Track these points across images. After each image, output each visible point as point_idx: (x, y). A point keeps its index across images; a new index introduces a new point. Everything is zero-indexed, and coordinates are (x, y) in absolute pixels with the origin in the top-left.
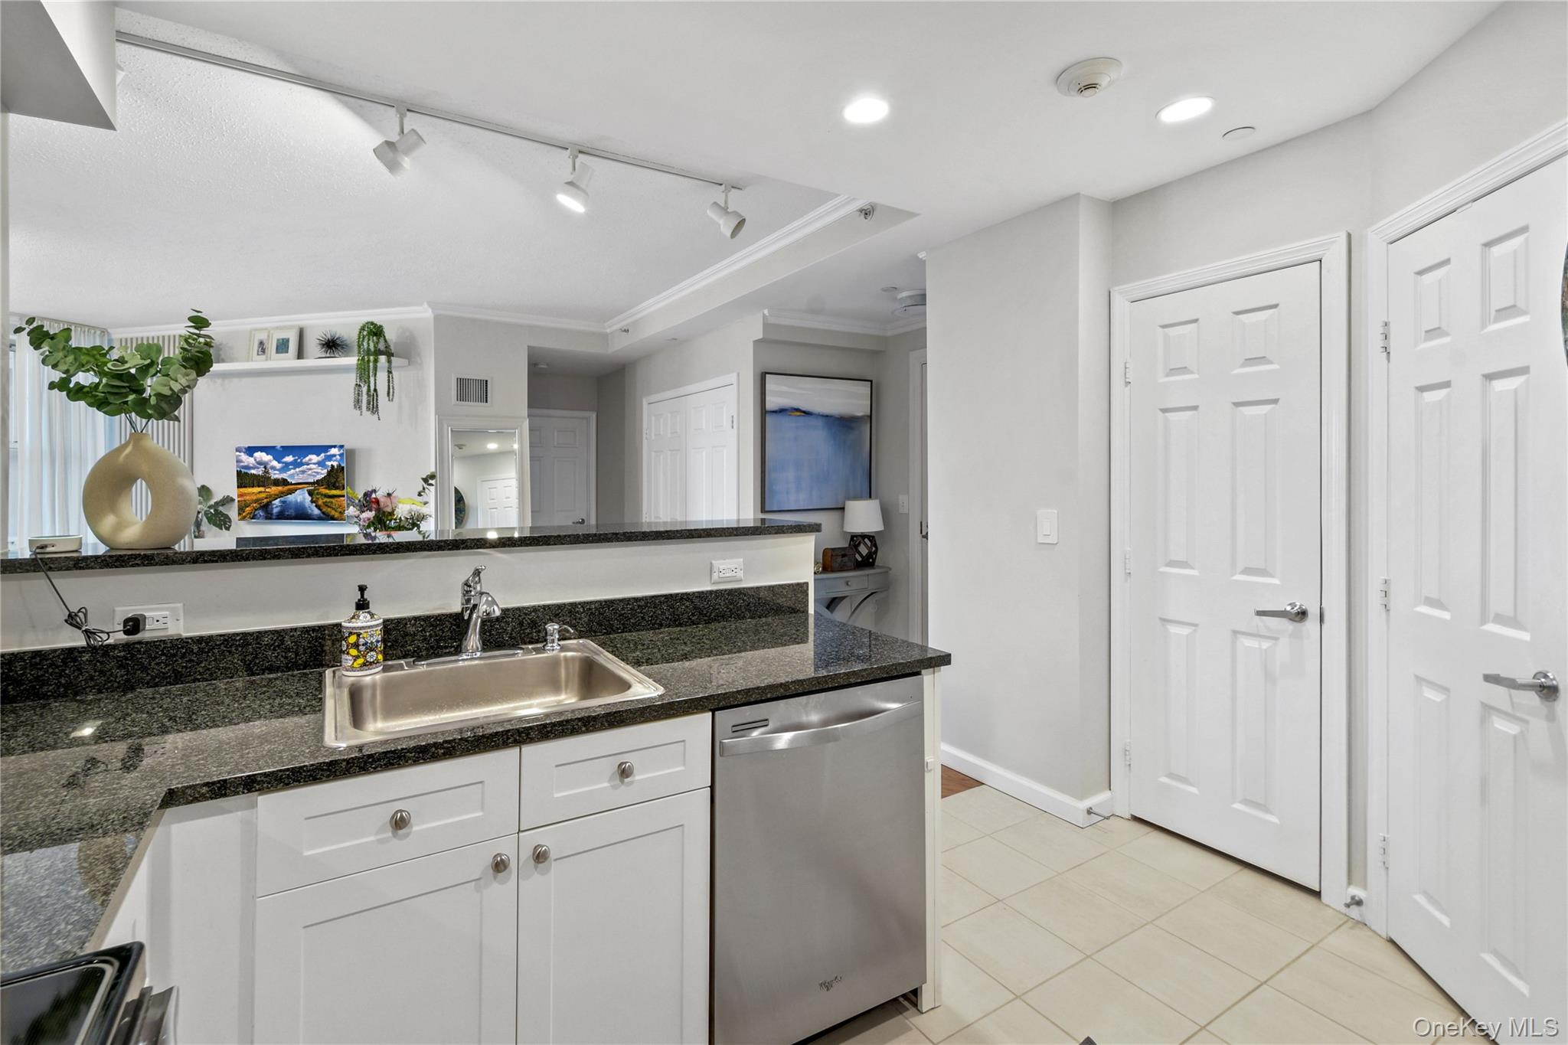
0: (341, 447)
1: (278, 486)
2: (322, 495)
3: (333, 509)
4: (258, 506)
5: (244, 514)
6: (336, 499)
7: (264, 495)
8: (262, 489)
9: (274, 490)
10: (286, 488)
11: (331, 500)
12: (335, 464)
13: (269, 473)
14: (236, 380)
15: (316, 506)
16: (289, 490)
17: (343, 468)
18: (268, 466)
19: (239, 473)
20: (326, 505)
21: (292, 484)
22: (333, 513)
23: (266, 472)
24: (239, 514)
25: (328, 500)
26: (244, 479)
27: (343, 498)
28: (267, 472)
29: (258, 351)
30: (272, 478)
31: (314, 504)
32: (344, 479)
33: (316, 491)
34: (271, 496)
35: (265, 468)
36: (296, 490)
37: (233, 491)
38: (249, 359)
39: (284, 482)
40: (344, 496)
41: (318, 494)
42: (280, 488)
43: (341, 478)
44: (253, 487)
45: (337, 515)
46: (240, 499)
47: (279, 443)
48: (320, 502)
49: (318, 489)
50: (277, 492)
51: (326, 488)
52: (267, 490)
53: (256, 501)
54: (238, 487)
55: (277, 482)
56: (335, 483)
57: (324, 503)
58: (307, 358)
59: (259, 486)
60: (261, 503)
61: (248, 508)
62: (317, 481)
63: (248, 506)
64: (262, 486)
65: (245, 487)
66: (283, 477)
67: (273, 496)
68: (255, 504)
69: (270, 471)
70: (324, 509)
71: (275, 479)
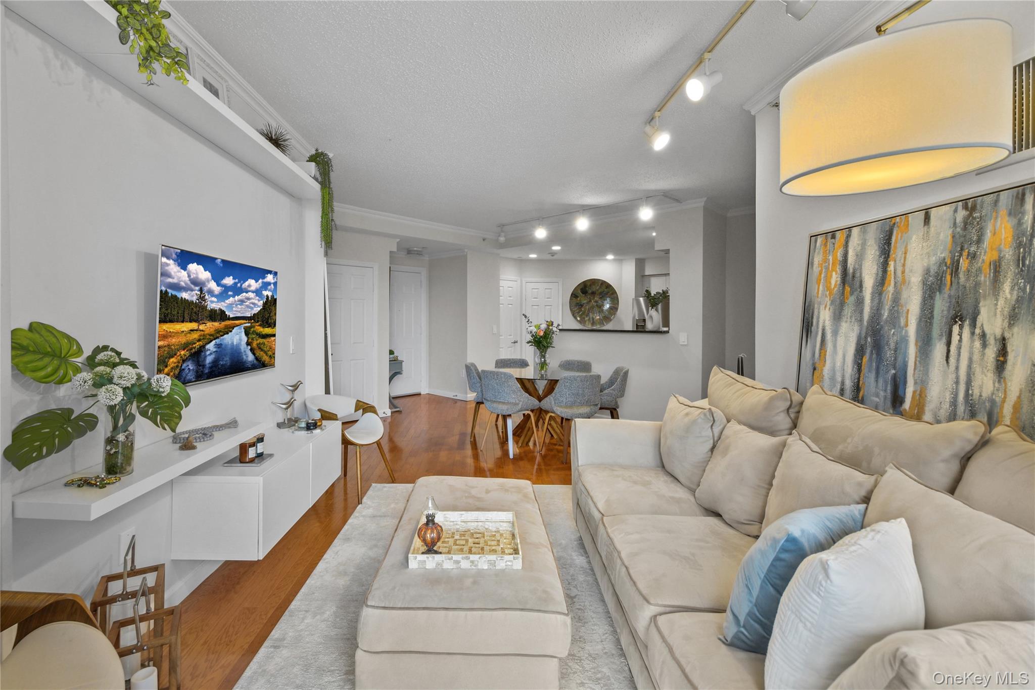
0: (276, 273)
1: (215, 321)
2: (258, 334)
3: (266, 351)
4: (188, 354)
5: (167, 371)
6: (269, 339)
7: (195, 336)
8: (194, 325)
9: (210, 327)
10: (224, 323)
11: (266, 340)
12: (271, 295)
13: (204, 301)
15: (251, 349)
16: (224, 327)
17: (276, 300)
18: (205, 289)
19: (163, 296)
20: (261, 347)
21: (228, 319)
22: (266, 356)
23: (202, 298)
24: (159, 370)
25: (262, 340)
26: (171, 308)
27: (274, 338)
30: (208, 308)
31: (249, 347)
32: (276, 314)
33: (252, 329)
34: (204, 337)
35: (201, 290)
36: (234, 328)
39: (220, 316)
40: (275, 335)
41: (254, 332)
42: (216, 324)
43: (273, 313)
44: (183, 322)
45: (268, 358)
46: (162, 344)
47: (220, 254)
48: (255, 343)
49: (254, 327)
50: (212, 331)
51: (261, 325)
52: (202, 327)
53: (185, 346)
54: (160, 322)
56: (268, 319)
57: (257, 345)
59: (192, 321)
60: (191, 349)
61: (172, 360)
62: (254, 314)
63: (173, 357)
64: (195, 321)
65: (171, 321)
66: (221, 308)
67: (208, 337)
68: (183, 353)
69: (207, 297)
70: (259, 353)
71: (212, 310)
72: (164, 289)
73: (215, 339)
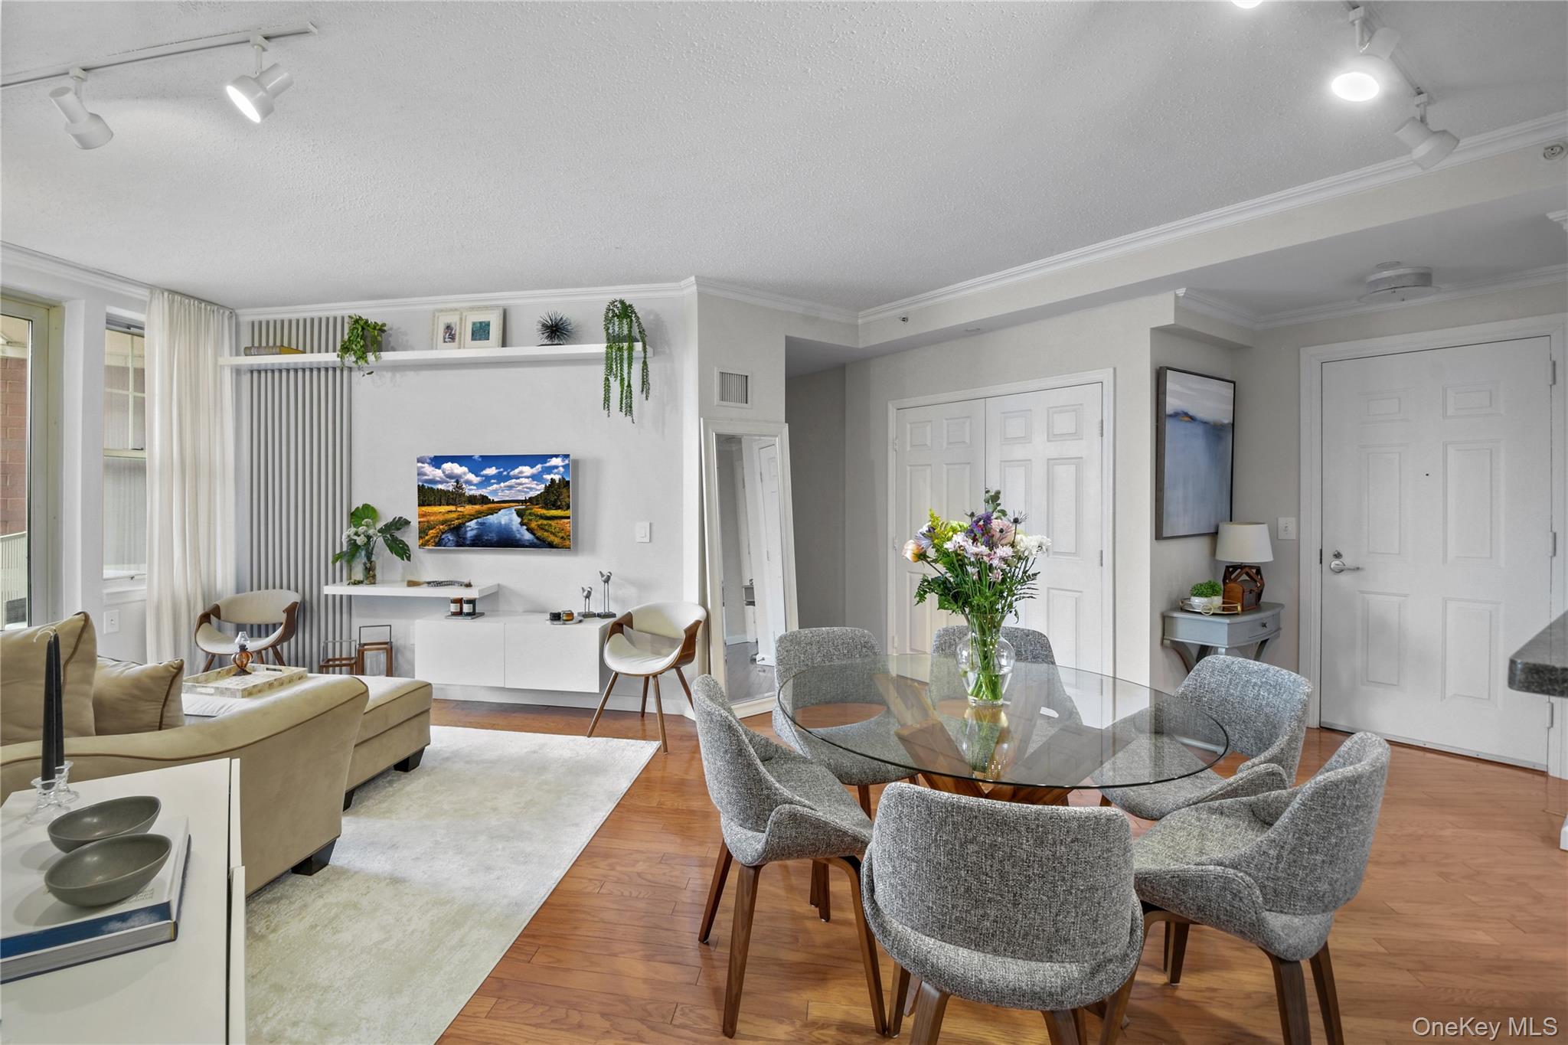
0: (567, 456)
1: (475, 504)
2: (537, 516)
3: (552, 533)
4: (446, 528)
5: (427, 538)
6: (556, 521)
7: (454, 515)
8: (452, 508)
9: (469, 509)
10: (485, 507)
11: (550, 522)
12: (557, 478)
13: (462, 489)
14: (411, 374)
15: (528, 530)
16: (489, 509)
17: (568, 482)
18: (462, 480)
19: (421, 489)
20: (542, 529)
21: (493, 502)
22: (552, 538)
23: (459, 486)
24: (420, 538)
25: (545, 522)
26: (427, 495)
27: (566, 521)
28: (461, 488)
29: (444, 338)
30: (467, 494)
31: (525, 527)
32: (569, 497)
33: (528, 512)
34: (464, 516)
35: (457, 482)
36: (500, 510)
37: (411, 511)
38: (432, 346)
39: (484, 500)
40: (569, 518)
41: (530, 514)
42: (477, 507)
43: (565, 495)
44: (440, 505)
45: (556, 541)
46: (422, 520)
47: (476, 452)
48: (533, 525)
49: (531, 509)
50: (473, 512)
51: (542, 508)
52: (459, 509)
53: (443, 523)
54: (419, 506)
55: (472, 500)
56: (556, 501)
57: (538, 526)
58: (511, 346)
59: (448, 505)
60: (449, 525)
61: (431, 531)
62: (530, 498)
63: (432, 529)
64: (453, 505)
65: (429, 505)
66: (482, 494)
67: (468, 517)
68: (441, 527)
69: (464, 486)
70: (539, 533)
71: (470, 496)
72: (420, 484)
73: (476, 518)
